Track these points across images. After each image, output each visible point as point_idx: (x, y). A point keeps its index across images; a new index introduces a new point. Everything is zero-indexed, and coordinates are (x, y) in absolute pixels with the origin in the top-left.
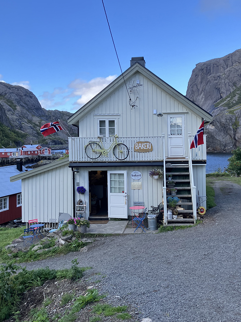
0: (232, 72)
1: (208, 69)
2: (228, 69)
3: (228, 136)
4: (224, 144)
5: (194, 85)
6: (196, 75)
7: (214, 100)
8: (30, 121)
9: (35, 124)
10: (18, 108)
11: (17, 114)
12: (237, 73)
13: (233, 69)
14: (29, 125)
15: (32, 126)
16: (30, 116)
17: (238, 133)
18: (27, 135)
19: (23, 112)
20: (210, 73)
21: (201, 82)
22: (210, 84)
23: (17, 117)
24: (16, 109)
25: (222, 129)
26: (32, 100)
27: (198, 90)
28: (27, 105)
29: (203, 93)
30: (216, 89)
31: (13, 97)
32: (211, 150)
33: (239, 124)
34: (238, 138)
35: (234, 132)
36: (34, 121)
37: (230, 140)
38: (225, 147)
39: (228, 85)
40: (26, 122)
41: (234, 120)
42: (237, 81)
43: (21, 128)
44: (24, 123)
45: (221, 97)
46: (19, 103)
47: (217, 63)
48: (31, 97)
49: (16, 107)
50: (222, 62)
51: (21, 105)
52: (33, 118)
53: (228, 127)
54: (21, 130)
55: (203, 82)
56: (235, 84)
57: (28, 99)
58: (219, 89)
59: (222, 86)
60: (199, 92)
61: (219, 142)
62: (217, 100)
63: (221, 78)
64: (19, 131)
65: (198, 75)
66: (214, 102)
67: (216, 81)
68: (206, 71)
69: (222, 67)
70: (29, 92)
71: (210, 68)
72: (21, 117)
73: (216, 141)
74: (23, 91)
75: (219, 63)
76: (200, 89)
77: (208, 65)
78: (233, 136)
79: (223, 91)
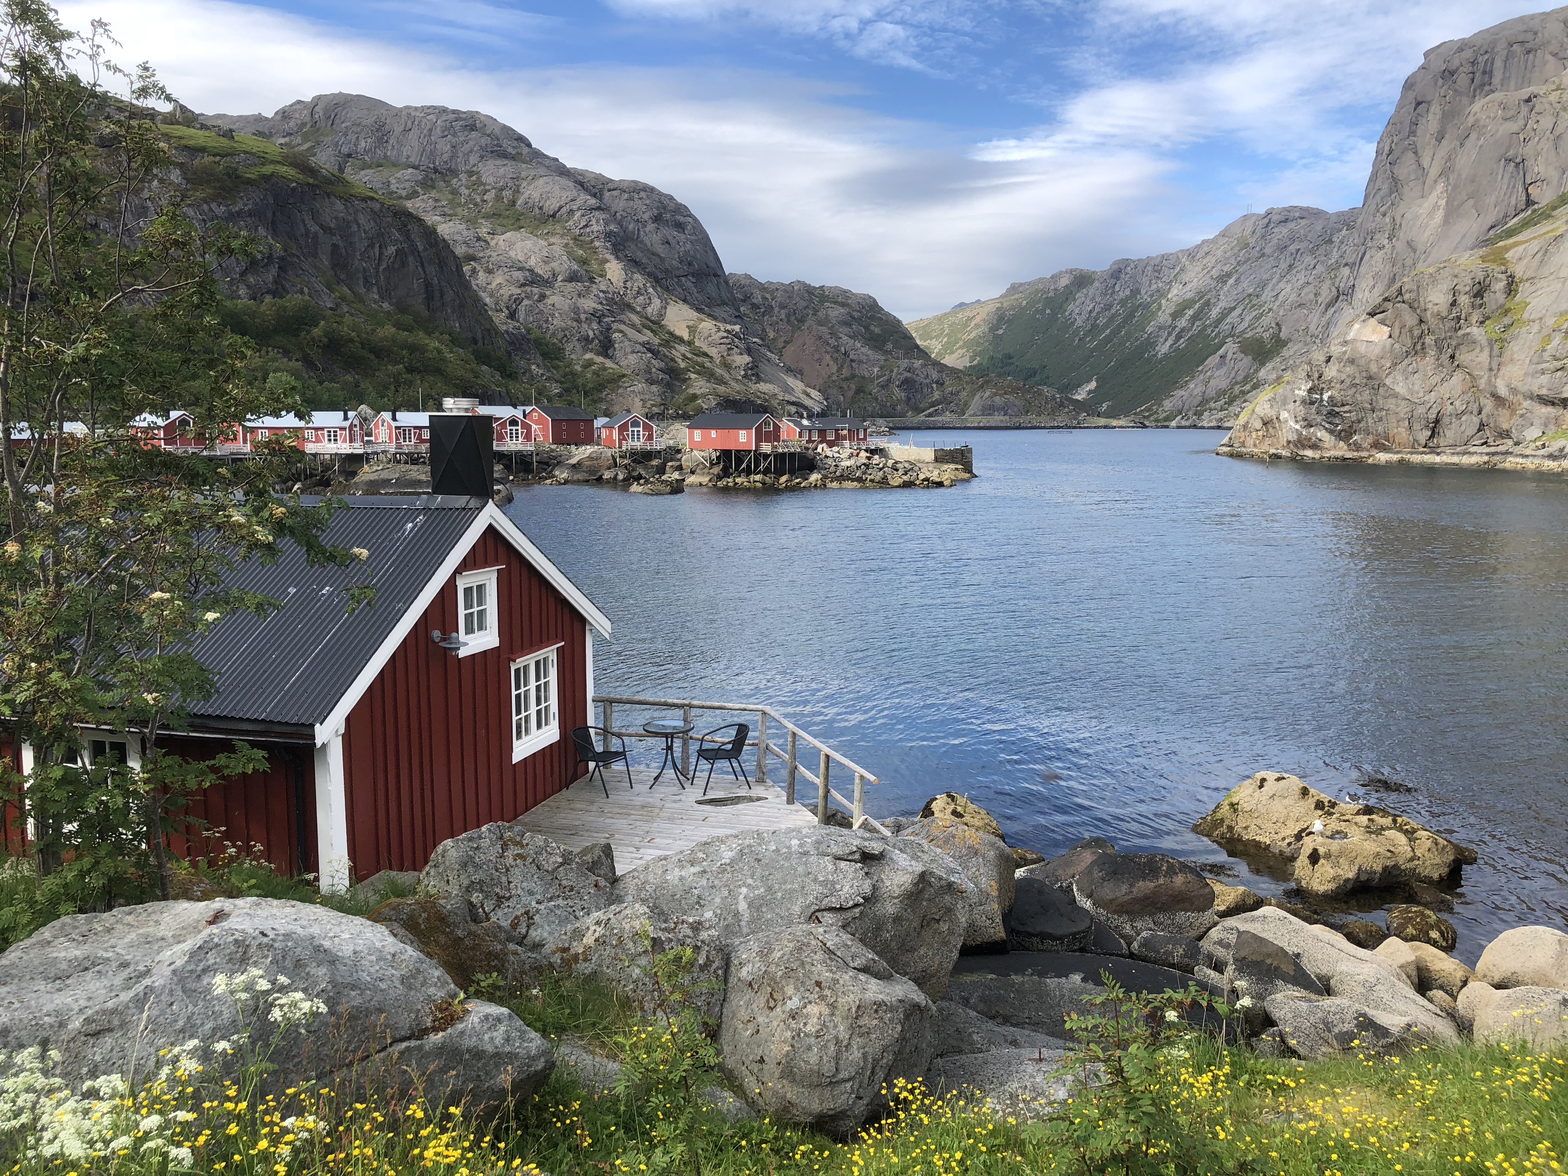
1: (1481, 66)
3: (1458, 380)
4: (1431, 416)
5: (1406, 149)
6: (1418, 104)
7: (1490, 220)
8: (652, 324)
9: (670, 334)
10: (614, 269)
11: (601, 295)
14: (642, 338)
15: (657, 341)
16: (658, 303)
17: (1512, 361)
18: (624, 376)
19: (628, 285)
20: (1486, 87)
21: (1440, 138)
22: (1479, 139)
23: (601, 303)
24: (603, 273)
25: (1429, 340)
26: (683, 237)
27: (1420, 172)
29: (1441, 187)
30: (1507, 165)
32: (1366, 449)
33: (1525, 316)
34: (1509, 386)
35: (1490, 355)
36: (668, 321)
37: (1469, 396)
38: (1435, 433)
40: (633, 326)
41: (1502, 297)
43: (608, 348)
44: (620, 327)
45: (1529, 202)
46: (619, 250)
47: (1529, 36)
48: (679, 226)
49: (608, 265)
50: (1555, 29)
51: (626, 256)
52: (669, 309)
53: (1461, 332)
54: (607, 356)
55: (1447, 136)
57: (666, 232)
58: (1520, 164)
59: (1539, 147)
60: (1424, 181)
61: (1403, 409)
62: (1506, 216)
63: (1536, 109)
64: (599, 359)
65: (1429, 103)
66: (1492, 227)
67: (1513, 127)
68: (1469, 81)
69: (1551, 53)
70: (672, 206)
71: (1492, 64)
72: (616, 303)
73: (1392, 401)
74: (648, 202)
75: (1540, 35)
76: (1431, 171)
77: (1482, 52)
78: (1486, 377)
79: (1542, 169)
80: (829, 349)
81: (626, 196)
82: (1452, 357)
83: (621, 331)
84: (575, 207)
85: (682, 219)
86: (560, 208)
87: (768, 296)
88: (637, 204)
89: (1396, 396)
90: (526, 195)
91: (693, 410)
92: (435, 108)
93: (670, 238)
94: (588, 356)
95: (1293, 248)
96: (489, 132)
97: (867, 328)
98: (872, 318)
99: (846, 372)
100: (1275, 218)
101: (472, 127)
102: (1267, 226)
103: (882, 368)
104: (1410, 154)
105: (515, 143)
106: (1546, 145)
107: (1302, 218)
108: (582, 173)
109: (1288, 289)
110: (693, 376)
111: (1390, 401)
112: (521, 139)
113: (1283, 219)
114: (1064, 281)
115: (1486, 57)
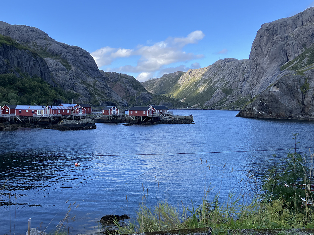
0: (302, 33)
1: (275, 29)
2: (298, 29)
3: (295, 101)
4: (290, 109)
5: (258, 47)
6: (261, 37)
7: (280, 63)
8: (84, 82)
9: (88, 84)
10: (73, 68)
11: (71, 74)
12: (308, 34)
13: (303, 29)
14: (82, 86)
15: (85, 86)
16: (85, 76)
17: (307, 97)
18: (79, 95)
19: (77, 72)
20: (276, 34)
21: (266, 44)
22: (276, 45)
23: (71, 77)
24: (70, 69)
25: (288, 92)
26: (88, 60)
27: (262, 52)
28: (83, 65)
29: (268, 56)
30: (283, 51)
31: (69, 57)
32: (274, 116)
33: (310, 87)
34: (307, 103)
35: (302, 95)
36: (88, 81)
37: (298, 105)
38: (291, 113)
39: (296, 47)
40: (79, 82)
41: (304, 82)
42: (307, 42)
43: (74, 88)
44: (76, 83)
45: (288, 60)
46: (74, 63)
47: (285, 23)
48: (87, 58)
49: (71, 67)
50: (290, 21)
51: (76, 65)
52: (87, 78)
53: (295, 90)
54: (74, 90)
55: (268, 44)
56: (304, 46)
57: (84, 59)
58: (285, 51)
59: (290, 47)
60: (263, 54)
61: (283, 107)
62: (283, 63)
63: (288, 39)
64: (72, 91)
65: (263, 36)
66: (280, 65)
67: (284, 43)
68: (272, 32)
69: (290, 27)
70: (85, 53)
71: (277, 29)
72: (75, 77)
73: (281, 105)
74: (79, 51)
75: (287, 23)
76: (265, 52)
77: (275, 26)
78: (302, 100)
79: (290, 53)
80: (123, 89)
81: (74, 50)
82: (294, 95)
83: (77, 84)
84: (62, 52)
85: (88, 56)
86: (58, 52)
87: (107, 75)
88: (77, 52)
89: (282, 104)
90: (49, 48)
91: (97, 104)
92: (23, 25)
93: (85, 61)
94: (69, 90)
95: (231, 67)
96: (38, 32)
97: (132, 84)
98: (134, 82)
99: (128, 95)
100: (226, 61)
101: (34, 31)
102: (225, 62)
103: (137, 94)
104: (260, 48)
105: (45, 35)
106: (291, 47)
107: (232, 61)
108: (61, 44)
109: (231, 77)
110: (96, 95)
111: (280, 105)
112: (46, 34)
113: (228, 61)
114: (177, 74)
115: (276, 27)
